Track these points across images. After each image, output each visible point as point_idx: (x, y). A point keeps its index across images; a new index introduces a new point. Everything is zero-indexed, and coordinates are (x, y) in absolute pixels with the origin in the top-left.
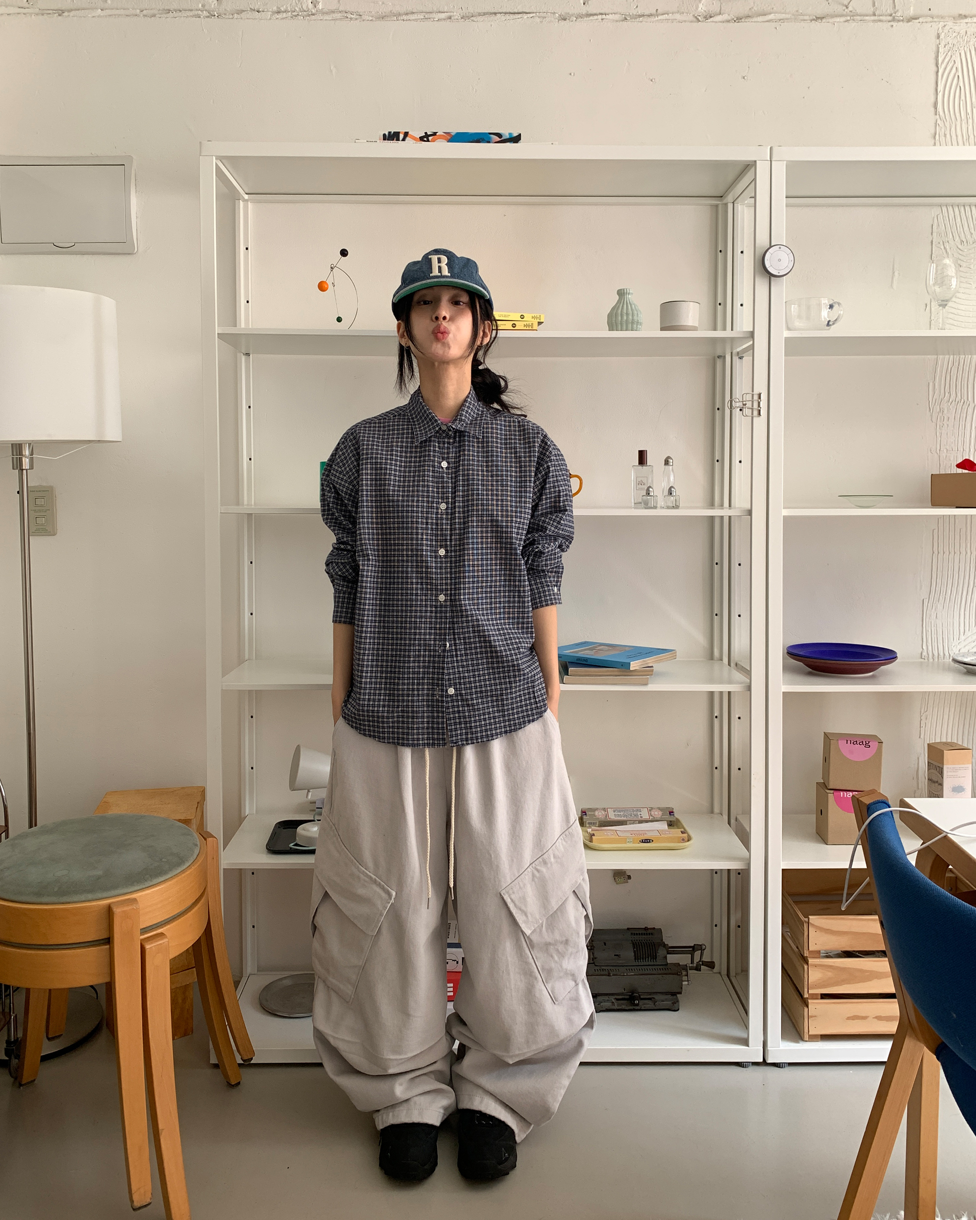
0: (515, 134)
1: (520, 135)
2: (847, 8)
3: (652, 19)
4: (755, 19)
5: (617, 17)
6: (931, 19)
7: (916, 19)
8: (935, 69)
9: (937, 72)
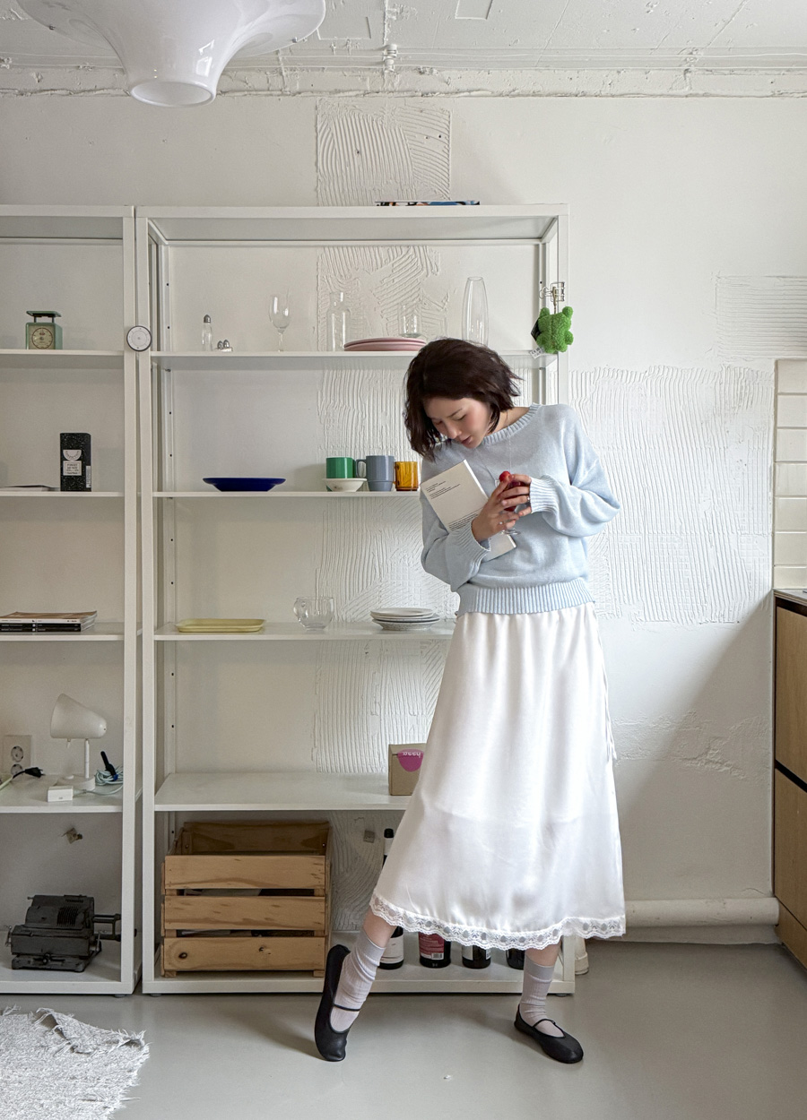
2: (247, 84)
3: (91, 93)
5: (64, 92)
6: (310, 94)
7: (300, 93)
9: (317, 137)
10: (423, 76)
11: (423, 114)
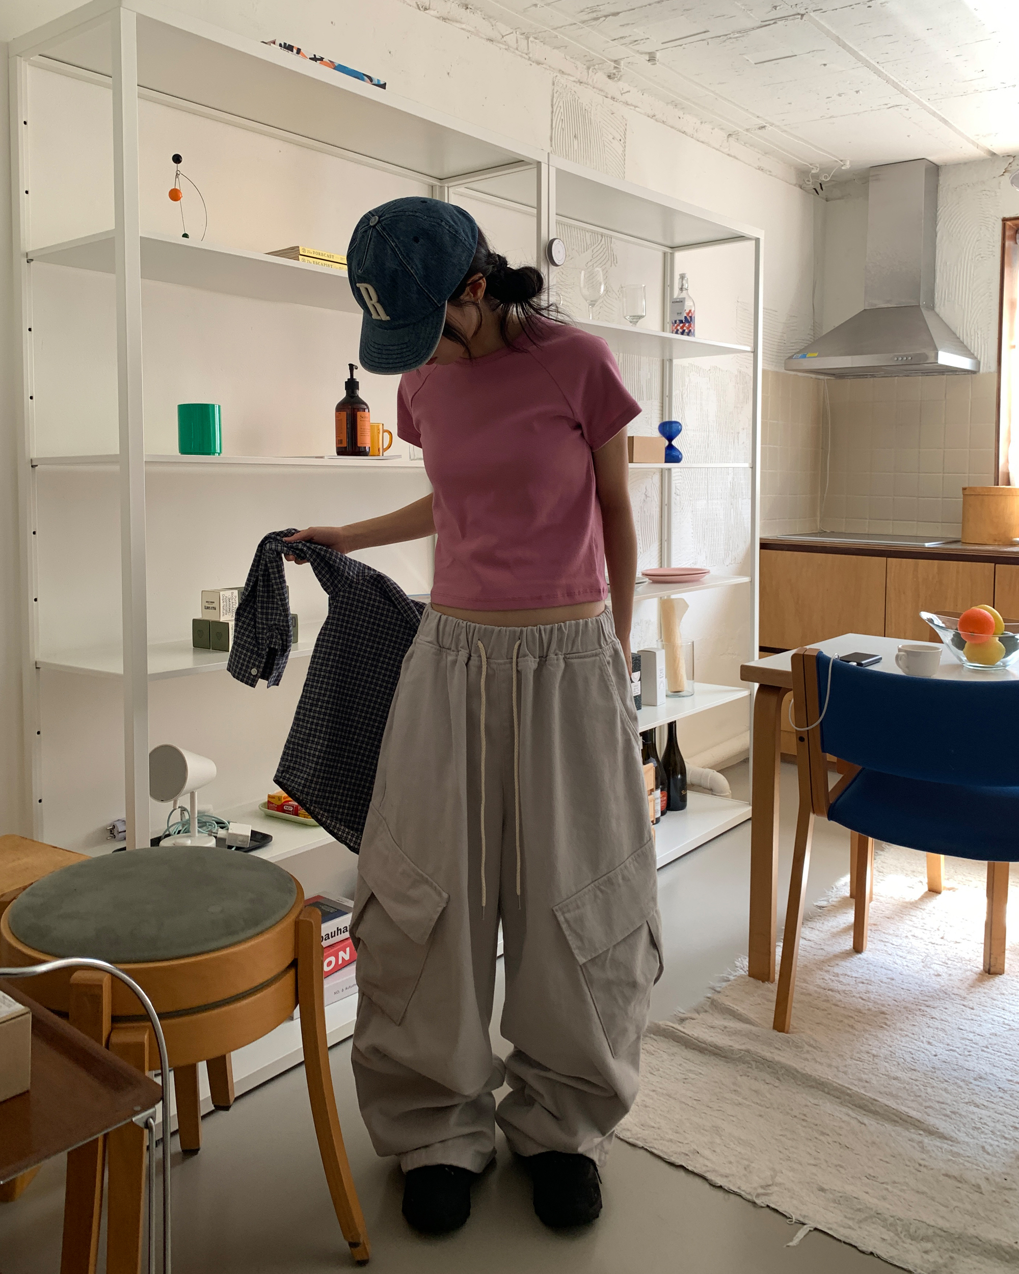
0: (382, 83)
1: (385, 84)
2: (503, 37)
4: (455, 24)
7: (541, 64)
8: (551, 109)
9: (552, 112)
10: (610, 81)
11: (612, 116)
